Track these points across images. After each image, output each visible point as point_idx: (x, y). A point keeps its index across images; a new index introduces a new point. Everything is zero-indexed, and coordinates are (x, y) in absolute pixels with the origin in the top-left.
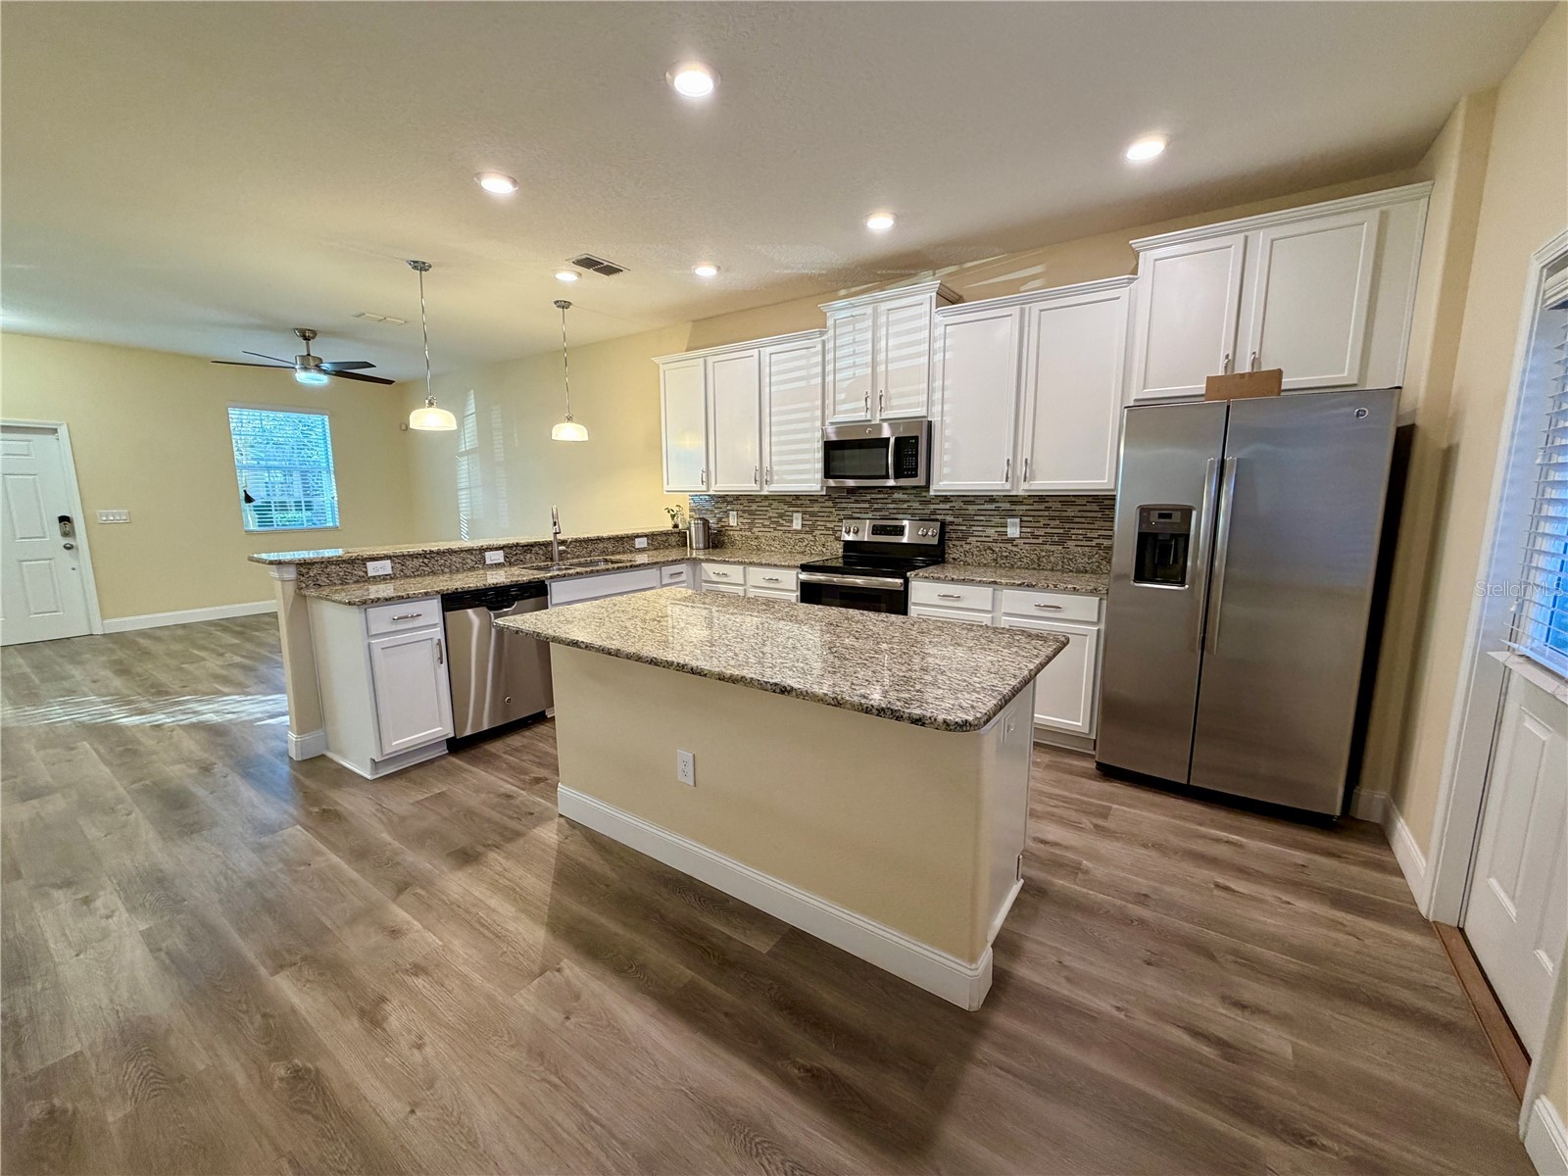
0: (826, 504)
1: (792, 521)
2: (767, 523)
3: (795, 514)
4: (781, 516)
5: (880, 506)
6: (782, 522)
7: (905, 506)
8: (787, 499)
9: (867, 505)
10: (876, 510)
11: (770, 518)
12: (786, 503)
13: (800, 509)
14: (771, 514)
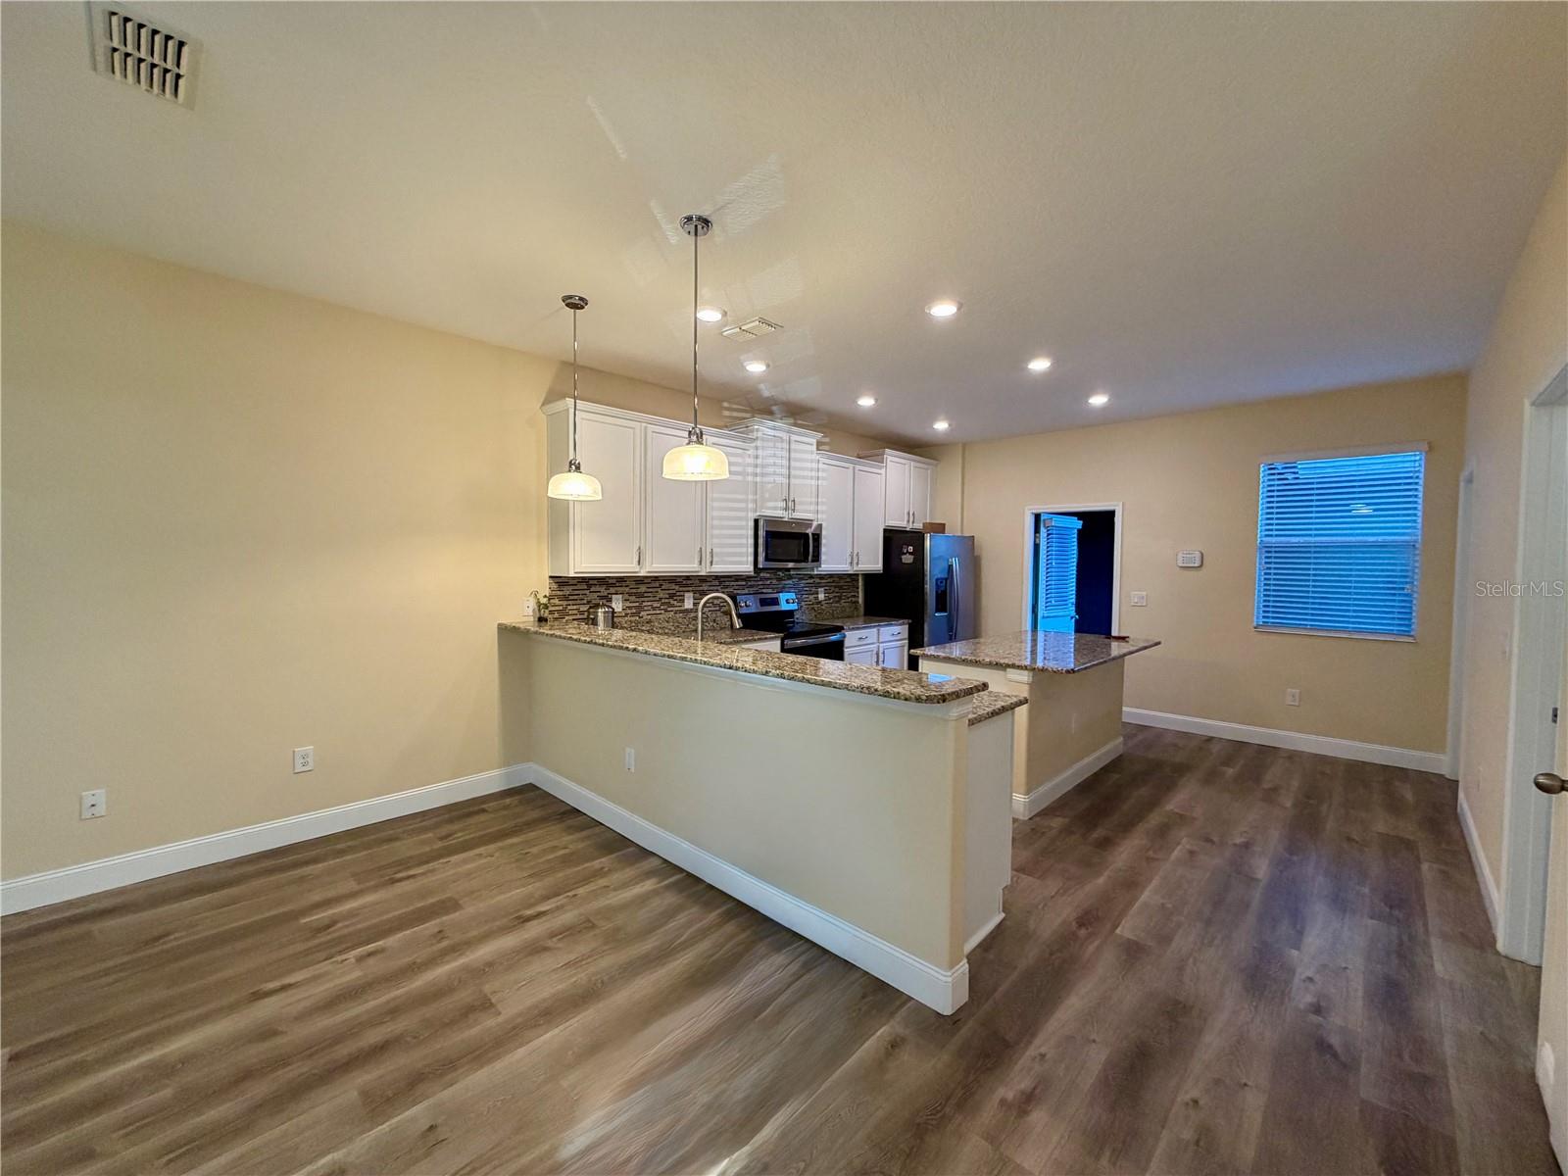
0: (713, 583)
1: (683, 601)
2: (656, 605)
3: (686, 595)
4: (672, 596)
5: (752, 583)
6: (672, 602)
7: (768, 582)
8: (679, 580)
9: (744, 583)
10: (751, 586)
11: (661, 599)
12: (677, 583)
13: (691, 589)
14: (661, 596)
